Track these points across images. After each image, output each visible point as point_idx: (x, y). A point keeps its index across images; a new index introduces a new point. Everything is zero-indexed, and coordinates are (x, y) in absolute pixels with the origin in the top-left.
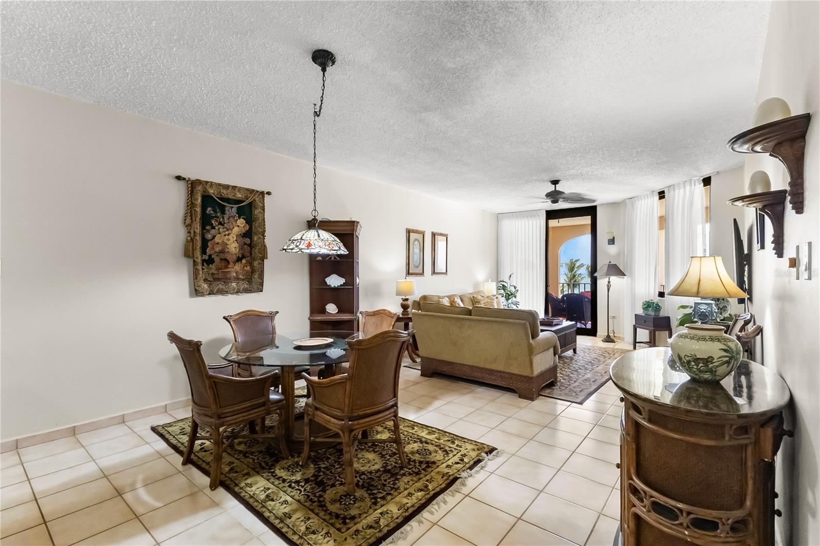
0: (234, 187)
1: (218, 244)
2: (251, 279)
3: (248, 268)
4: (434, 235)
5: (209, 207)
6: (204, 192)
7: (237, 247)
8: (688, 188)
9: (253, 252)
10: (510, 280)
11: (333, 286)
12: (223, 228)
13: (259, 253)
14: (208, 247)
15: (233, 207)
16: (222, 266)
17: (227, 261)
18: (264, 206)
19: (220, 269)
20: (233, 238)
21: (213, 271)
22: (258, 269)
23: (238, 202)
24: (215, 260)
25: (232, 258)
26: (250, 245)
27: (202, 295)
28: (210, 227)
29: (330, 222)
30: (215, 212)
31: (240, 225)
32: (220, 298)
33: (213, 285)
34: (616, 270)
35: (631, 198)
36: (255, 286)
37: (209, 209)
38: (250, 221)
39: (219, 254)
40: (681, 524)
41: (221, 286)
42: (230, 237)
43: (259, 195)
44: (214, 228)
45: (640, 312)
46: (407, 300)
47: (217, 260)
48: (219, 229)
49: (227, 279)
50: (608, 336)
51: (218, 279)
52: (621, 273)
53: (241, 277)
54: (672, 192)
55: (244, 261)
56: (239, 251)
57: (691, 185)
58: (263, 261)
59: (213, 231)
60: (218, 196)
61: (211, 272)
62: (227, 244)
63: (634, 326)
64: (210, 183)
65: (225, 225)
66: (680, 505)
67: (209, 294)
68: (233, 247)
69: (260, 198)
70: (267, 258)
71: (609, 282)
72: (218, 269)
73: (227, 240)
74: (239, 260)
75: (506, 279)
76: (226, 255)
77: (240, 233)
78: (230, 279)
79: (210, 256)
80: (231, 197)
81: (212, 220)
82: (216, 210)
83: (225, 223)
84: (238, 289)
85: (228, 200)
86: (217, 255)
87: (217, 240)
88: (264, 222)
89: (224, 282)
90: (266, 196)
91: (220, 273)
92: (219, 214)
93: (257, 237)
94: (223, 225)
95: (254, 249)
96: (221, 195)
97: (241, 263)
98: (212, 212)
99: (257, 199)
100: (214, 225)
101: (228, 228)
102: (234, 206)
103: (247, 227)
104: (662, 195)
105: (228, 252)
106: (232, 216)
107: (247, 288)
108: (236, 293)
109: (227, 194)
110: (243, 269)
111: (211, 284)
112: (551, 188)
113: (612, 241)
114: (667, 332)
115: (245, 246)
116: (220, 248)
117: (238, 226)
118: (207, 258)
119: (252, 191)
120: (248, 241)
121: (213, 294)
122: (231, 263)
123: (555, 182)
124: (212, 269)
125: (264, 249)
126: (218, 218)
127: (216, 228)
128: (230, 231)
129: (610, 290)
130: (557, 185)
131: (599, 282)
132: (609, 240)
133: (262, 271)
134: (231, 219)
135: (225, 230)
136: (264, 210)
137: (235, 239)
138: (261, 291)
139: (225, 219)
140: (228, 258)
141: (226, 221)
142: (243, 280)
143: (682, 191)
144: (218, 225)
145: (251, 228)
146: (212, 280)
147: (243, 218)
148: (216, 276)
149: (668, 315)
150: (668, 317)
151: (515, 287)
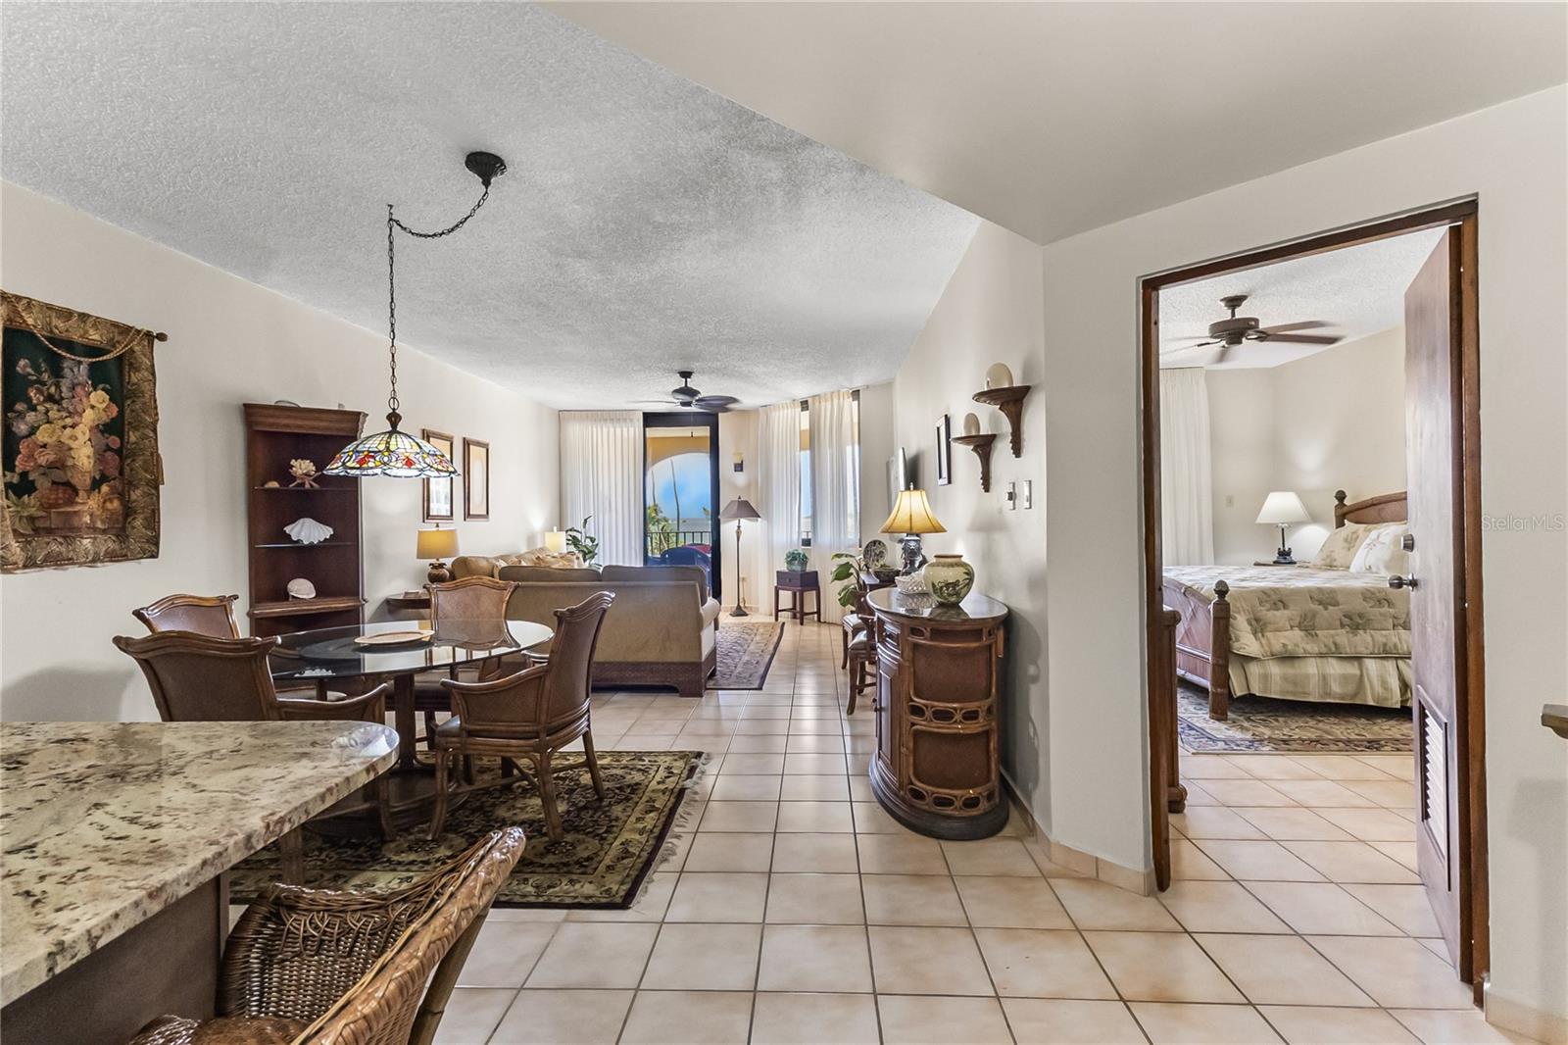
0: (83, 317)
1: (45, 446)
2: (124, 529)
3: (116, 504)
4: (467, 444)
5: (24, 358)
6: (10, 320)
7: (92, 455)
8: (836, 401)
9: (127, 470)
10: (584, 527)
11: (306, 543)
12: (59, 411)
13: (146, 471)
14: (20, 453)
15: (80, 363)
16: (57, 499)
17: (71, 489)
18: (153, 366)
19: (51, 506)
20: (84, 434)
21: (33, 511)
22: (144, 507)
23: (93, 351)
24: (38, 484)
25: (82, 481)
26: (119, 452)
27: (14, 568)
28: (25, 406)
29: (298, 409)
30: (38, 371)
31: (97, 405)
32: (49, 574)
33: (34, 544)
34: (747, 510)
35: (765, 406)
36: (134, 545)
37: (22, 363)
38: (117, 396)
39: (47, 471)
40: (956, 722)
41: (54, 547)
42: (78, 431)
43: (142, 339)
44: (33, 408)
45: (784, 568)
46: (441, 566)
47: (43, 484)
48: (48, 411)
49: (72, 529)
50: (739, 607)
51: (49, 531)
52: (753, 514)
53: (99, 525)
54: (817, 404)
55: (105, 488)
56: (94, 466)
57: (839, 398)
58: (157, 489)
59: (31, 417)
60: (44, 333)
61: (26, 514)
62: (71, 449)
63: (776, 588)
64: (25, 301)
65: (65, 404)
66: (955, 705)
67: (25, 567)
68: (84, 455)
69: (144, 346)
70: (163, 484)
71: (739, 527)
72: (47, 507)
73: (70, 438)
74: (96, 485)
75: (579, 527)
76: (69, 474)
77: (96, 423)
78: (79, 529)
79: (24, 475)
80: (76, 338)
81: (30, 389)
82: (39, 366)
83: (62, 398)
84: (95, 553)
85: (69, 345)
86: (44, 474)
87: (42, 436)
88: (155, 401)
89: (65, 537)
90: (156, 341)
91: (52, 514)
92: (45, 376)
93: (137, 434)
94: (58, 402)
95: (129, 461)
96: (51, 332)
97: (99, 492)
98: (29, 370)
99: (136, 348)
100: (35, 402)
101: (71, 409)
102: (82, 359)
103: (114, 411)
104: (806, 406)
105: (74, 466)
106: (79, 384)
107: (114, 550)
108: (91, 562)
109: (67, 331)
110: (103, 507)
111: (30, 543)
112: (680, 383)
113: (739, 467)
114: (814, 592)
115: (109, 453)
116: (52, 457)
117: (93, 407)
118: (16, 480)
119: (125, 330)
120: (114, 441)
121: (35, 565)
122: (81, 493)
123: (686, 375)
124: (28, 506)
125: (157, 461)
126: (43, 384)
127: (39, 408)
128: (77, 419)
130: (688, 380)
131: (723, 527)
132: (736, 465)
133: (153, 511)
134: (78, 389)
135: (64, 414)
136: (153, 374)
137: (87, 438)
138: (154, 555)
139: (64, 389)
140: (74, 481)
141: (65, 392)
142: (104, 532)
143: (829, 403)
144: (45, 401)
145: (121, 413)
146: (32, 532)
147: (103, 389)
148: (40, 524)
149: (817, 569)
150: (816, 572)
151: (593, 540)
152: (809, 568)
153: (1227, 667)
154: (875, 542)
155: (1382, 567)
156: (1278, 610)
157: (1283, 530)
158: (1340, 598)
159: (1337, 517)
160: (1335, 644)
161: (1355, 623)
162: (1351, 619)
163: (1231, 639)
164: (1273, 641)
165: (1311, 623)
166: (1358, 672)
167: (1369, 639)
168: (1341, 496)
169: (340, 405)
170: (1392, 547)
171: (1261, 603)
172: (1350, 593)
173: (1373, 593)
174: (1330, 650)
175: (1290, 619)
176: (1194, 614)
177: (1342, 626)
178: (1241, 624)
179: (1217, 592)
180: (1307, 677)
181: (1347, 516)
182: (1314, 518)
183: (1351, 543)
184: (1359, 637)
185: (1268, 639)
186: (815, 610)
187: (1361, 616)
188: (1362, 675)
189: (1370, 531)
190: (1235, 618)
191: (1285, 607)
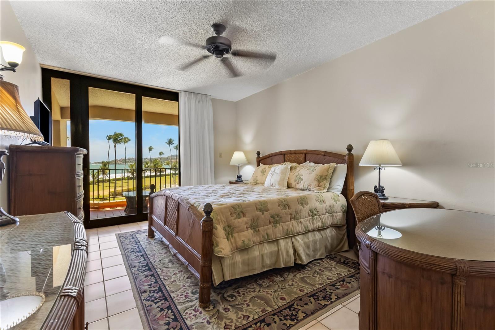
153: (210, 266)
155: (277, 184)
156: (240, 218)
157: (239, 167)
158: (269, 206)
159: (257, 162)
160: (267, 234)
161: (275, 220)
162: (274, 218)
163: (213, 245)
164: (238, 239)
165: (256, 224)
166: (276, 249)
167: (281, 228)
168: (258, 153)
170: (280, 175)
171: (231, 214)
172: (272, 202)
173: (282, 202)
174: (265, 238)
175: (246, 223)
176: (193, 224)
177: (270, 223)
178: (220, 231)
179: (205, 212)
180: (255, 258)
181: (261, 161)
182: (249, 163)
183: (264, 172)
184: (277, 229)
185: (235, 239)
187: (278, 215)
188: (278, 250)
189: (270, 168)
190: (216, 229)
191: (244, 215)
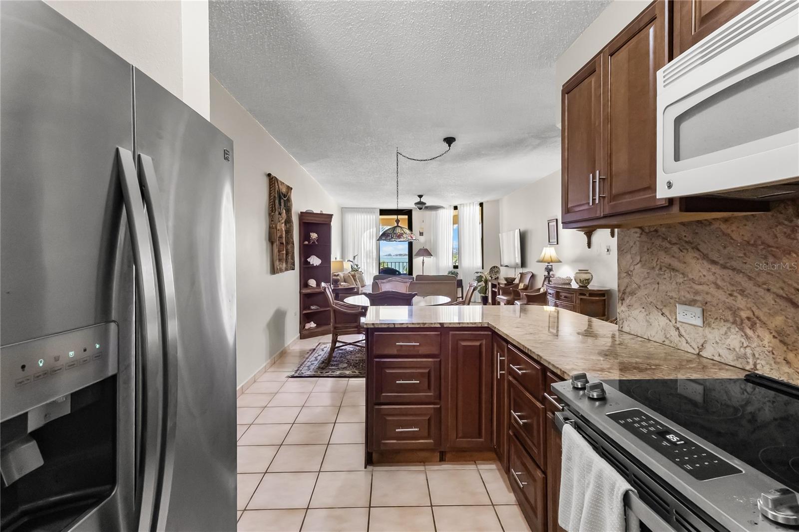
0: (283, 184)
1: (279, 230)
2: (287, 259)
8: (472, 207)
9: (287, 238)
10: (354, 260)
11: (315, 265)
12: (281, 218)
13: (291, 238)
19: (280, 251)
22: (291, 252)
26: (286, 232)
27: (281, 271)
34: (426, 252)
36: (289, 266)
38: (286, 211)
41: (281, 266)
43: (290, 190)
48: (279, 218)
52: (429, 254)
54: (462, 208)
57: (473, 206)
65: (282, 215)
71: (423, 260)
73: (283, 227)
76: (283, 240)
80: (282, 191)
86: (279, 240)
87: (278, 227)
89: (282, 262)
90: (292, 190)
91: (281, 255)
93: (289, 225)
94: (280, 215)
95: (287, 235)
99: (290, 194)
101: (283, 217)
103: (286, 216)
104: (456, 208)
109: (282, 189)
112: (418, 200)
113: (421, 234)
116: (280, 234)
121: (278, 272)
123: (420, 196)
129: (424, 264)
130: (421, 198)
131: (414, 260)
133: (293, 253)
138: (294, 269)
139: (282, 209)
140: (284, 243)
141: (282, 211)
143: (468, 207)
145: (288, 216)
149: (461, 279)
150: (461, 280)
151: (357, 266)
152: (459, 278)
154: (494, 267)
169: (321, 211)
186: (461, 296)
